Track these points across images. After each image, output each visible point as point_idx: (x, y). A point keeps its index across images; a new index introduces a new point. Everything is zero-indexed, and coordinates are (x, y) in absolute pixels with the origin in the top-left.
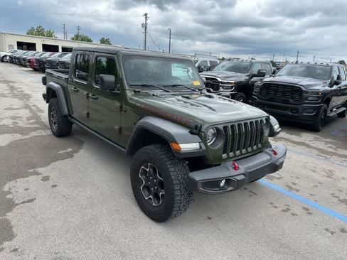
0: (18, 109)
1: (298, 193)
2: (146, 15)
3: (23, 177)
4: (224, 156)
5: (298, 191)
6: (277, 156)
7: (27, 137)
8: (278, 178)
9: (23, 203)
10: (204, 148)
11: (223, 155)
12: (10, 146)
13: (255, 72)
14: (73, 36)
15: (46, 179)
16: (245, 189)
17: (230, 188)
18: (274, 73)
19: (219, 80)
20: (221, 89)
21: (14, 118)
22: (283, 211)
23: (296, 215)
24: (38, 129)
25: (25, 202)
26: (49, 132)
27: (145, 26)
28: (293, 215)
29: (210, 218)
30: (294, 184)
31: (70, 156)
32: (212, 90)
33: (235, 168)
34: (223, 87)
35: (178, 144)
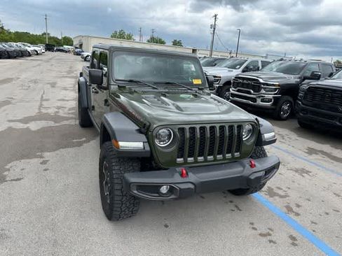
0: (68, 101)
1: (295, 218)
2: (216, 16)
3: (28, 158)
4: (180, 160)
5: (297, 214)
6: (254, 169)
7: (57, 124)
8: (281, 197)
9: (12, 180)
10: (148, 148)
11: (178, 160)
12: (38, 131)
13: (308, 74)
14: (149, 38)
15: (44, 163)
16: (231, 202)
17: (173, 197)
18: (331, 75)
19: (261, 81)
20: (263, 91)
21: (59, 108)
22: (261, 235)
23: (274, 243)
24: (72, 118)
25: (14, 180)
26: (77, 122)
27: (214, 27)
28: (271, 241)
29: (166, 226)
30: (298, 206)
31: (80, 144)
32: (252, 92)
33: (182, 175)
34: (265, 89)
35: (117, 142)
